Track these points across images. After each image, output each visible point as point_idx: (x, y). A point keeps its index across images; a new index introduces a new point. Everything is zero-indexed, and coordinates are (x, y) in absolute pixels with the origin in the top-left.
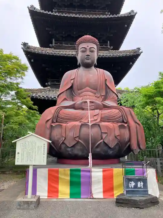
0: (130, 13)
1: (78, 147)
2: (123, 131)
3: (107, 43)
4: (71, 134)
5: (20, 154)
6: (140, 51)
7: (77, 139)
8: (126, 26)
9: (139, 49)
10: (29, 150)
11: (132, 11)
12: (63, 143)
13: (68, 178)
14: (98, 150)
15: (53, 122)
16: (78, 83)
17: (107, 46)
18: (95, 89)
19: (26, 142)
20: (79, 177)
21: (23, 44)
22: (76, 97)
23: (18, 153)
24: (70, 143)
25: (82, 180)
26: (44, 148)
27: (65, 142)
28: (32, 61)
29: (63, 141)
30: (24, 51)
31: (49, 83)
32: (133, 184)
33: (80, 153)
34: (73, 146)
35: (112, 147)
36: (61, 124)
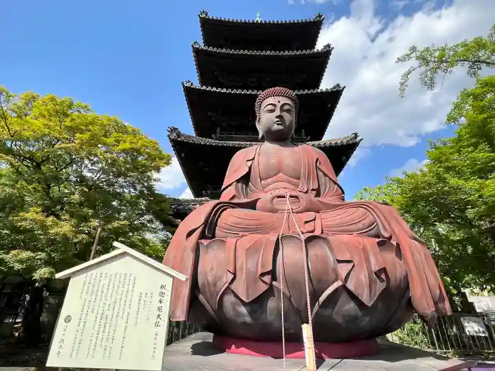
0: (334, 88)
3: (301, 132)
4: (250, 265)
5: (74, 321)
6: (358, 139)
7: (267, 279)
8: (329, 105)
9: (356, 135)
10: (106, 308)
11: (338, 85)
12: (228, 290)
15: (203, 236)
16: (261, 167)
17: (301, 136)
18: (296, 177)
19: (102, 279)
21: (170, 130)
22: (257, 192)
23: (68, 319)
26: (161, 302)
27: (233, 287)
28: (183, 155)
29: (227, 284)
30: (172, 141)
31: (209, 192)
35: (369, 305)
36: (224, 239)
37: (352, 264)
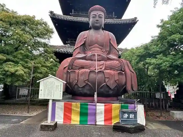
1: (87, 88)
2: (121, 76)
3: (113, 13)
4: (82, 78)
5: (43, 91)
7: (86, 82)
8: (127, 1)
9: (136, 18)
10: (49, 88)
12: (76, 84)
13: (79, 110)
14: (102, 90)
15: (69, 69)
17: (113, 15)
18: (102, 45)
19: (47, 82)
20: (87, 109)
21: (50, 12)
22: (87, 51)
23: (41, 90)
24: (81, 84)
25: (89, 111)
26: (61, 87)
28: (57, 25)
30: (51, 17)
31: (69, 42)
32: (126, 116)
33: (88, 92)
34: (84, 87)
35: (112, 88)
36: (75, 70)
37: (109, 79)
